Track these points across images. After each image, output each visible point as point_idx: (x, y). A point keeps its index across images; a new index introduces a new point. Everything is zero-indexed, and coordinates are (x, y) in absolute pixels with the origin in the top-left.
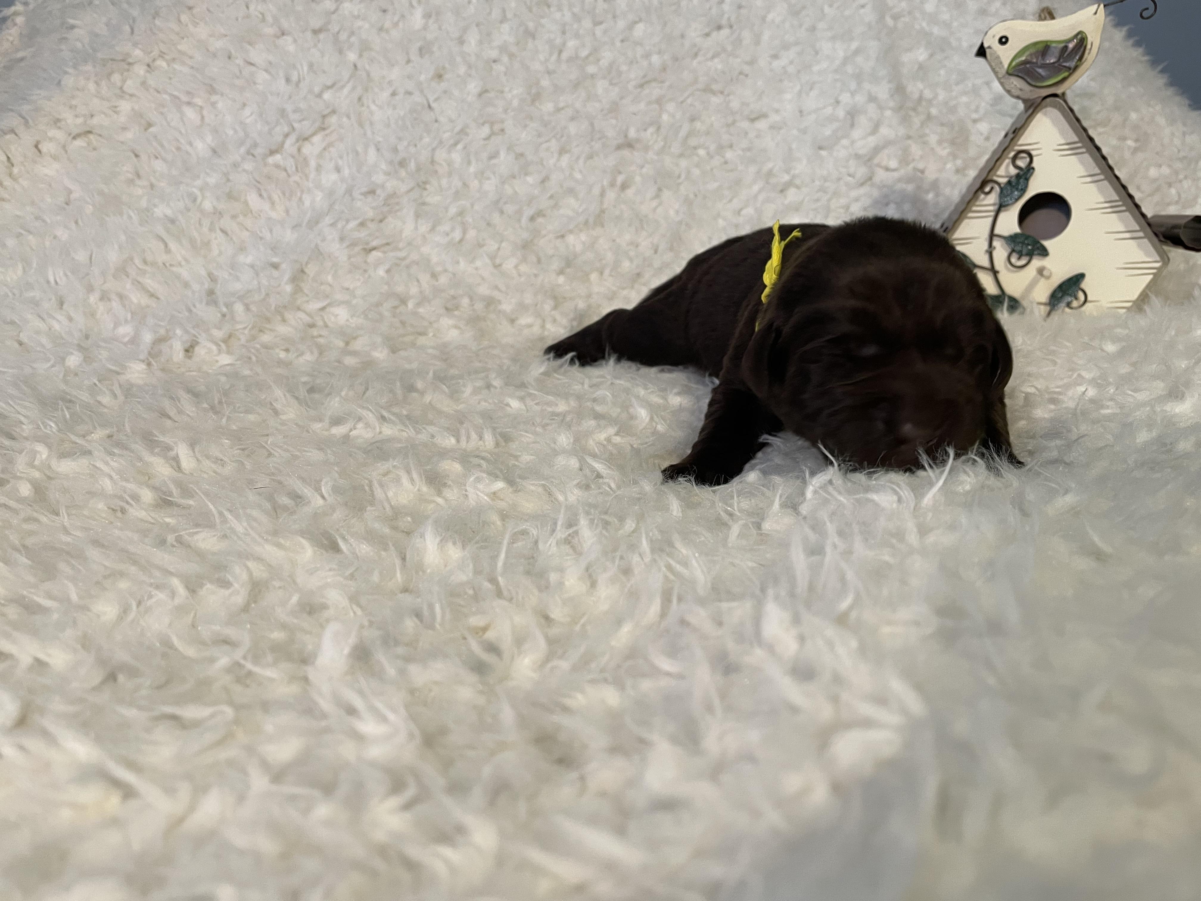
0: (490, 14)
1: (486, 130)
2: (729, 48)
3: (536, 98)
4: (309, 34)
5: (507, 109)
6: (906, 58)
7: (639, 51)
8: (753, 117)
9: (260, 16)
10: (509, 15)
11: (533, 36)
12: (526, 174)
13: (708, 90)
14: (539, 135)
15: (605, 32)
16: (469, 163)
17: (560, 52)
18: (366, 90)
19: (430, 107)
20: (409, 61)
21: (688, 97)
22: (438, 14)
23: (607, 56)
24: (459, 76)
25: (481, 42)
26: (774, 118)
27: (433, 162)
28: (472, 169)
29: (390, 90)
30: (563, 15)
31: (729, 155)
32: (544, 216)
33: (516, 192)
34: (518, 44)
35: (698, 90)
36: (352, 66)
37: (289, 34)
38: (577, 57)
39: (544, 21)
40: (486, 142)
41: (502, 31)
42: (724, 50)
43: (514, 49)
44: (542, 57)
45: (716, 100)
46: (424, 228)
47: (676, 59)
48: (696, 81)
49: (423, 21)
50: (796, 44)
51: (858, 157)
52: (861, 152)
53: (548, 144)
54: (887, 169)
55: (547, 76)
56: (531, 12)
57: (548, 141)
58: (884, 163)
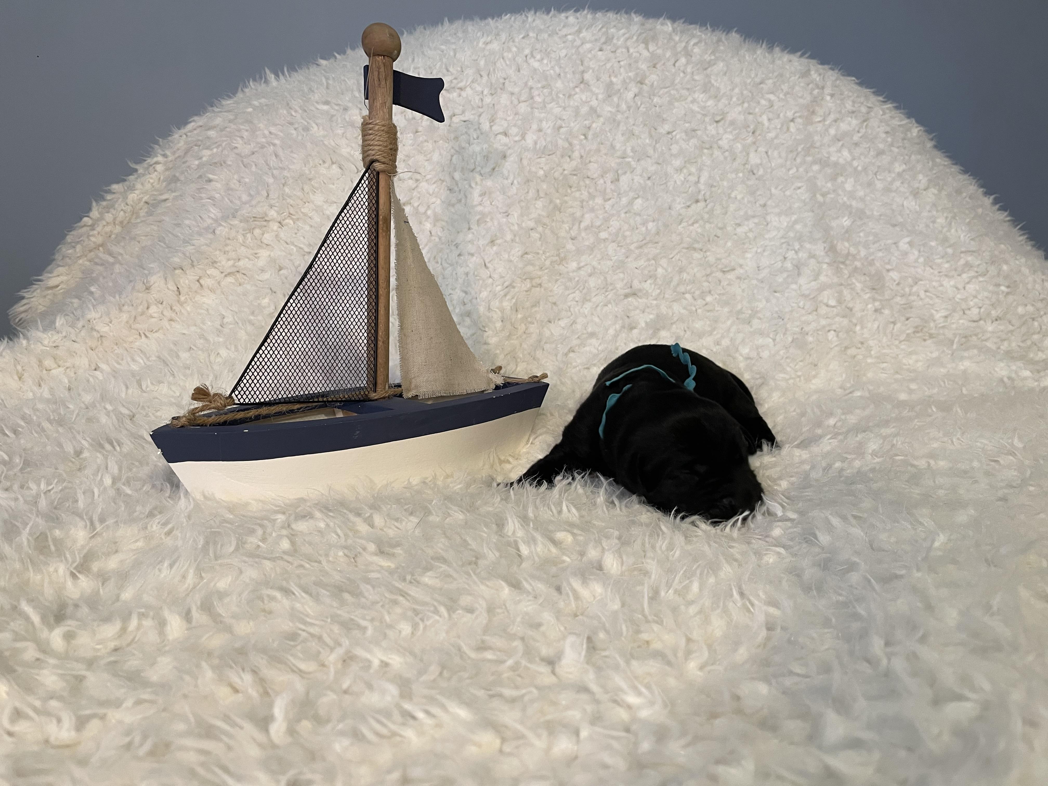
2: (706, 217)
8: (724, 269)
13: (691, 248)
21: (677, 254)
24: (506, 242)
26: (740, 271)
28: (519, 316)
30: (581, 194)
33: (552, 334)
34: (548, 217)
35: (683, 248)
38: (592, 226)
39: (567, 199)
40: (528, 293)
41: (536, 206)
42: (702, 218)
43: (546, 220)
45: (697, 256)
47: (666, 226)
50: (754, 217)
51: (804, 296)
52: (807, 292)
53: (575, 294)
54: (827, 306)
55: (570, 241)
56: (557, 192)
57: (574, 292)
58: (825, 301)
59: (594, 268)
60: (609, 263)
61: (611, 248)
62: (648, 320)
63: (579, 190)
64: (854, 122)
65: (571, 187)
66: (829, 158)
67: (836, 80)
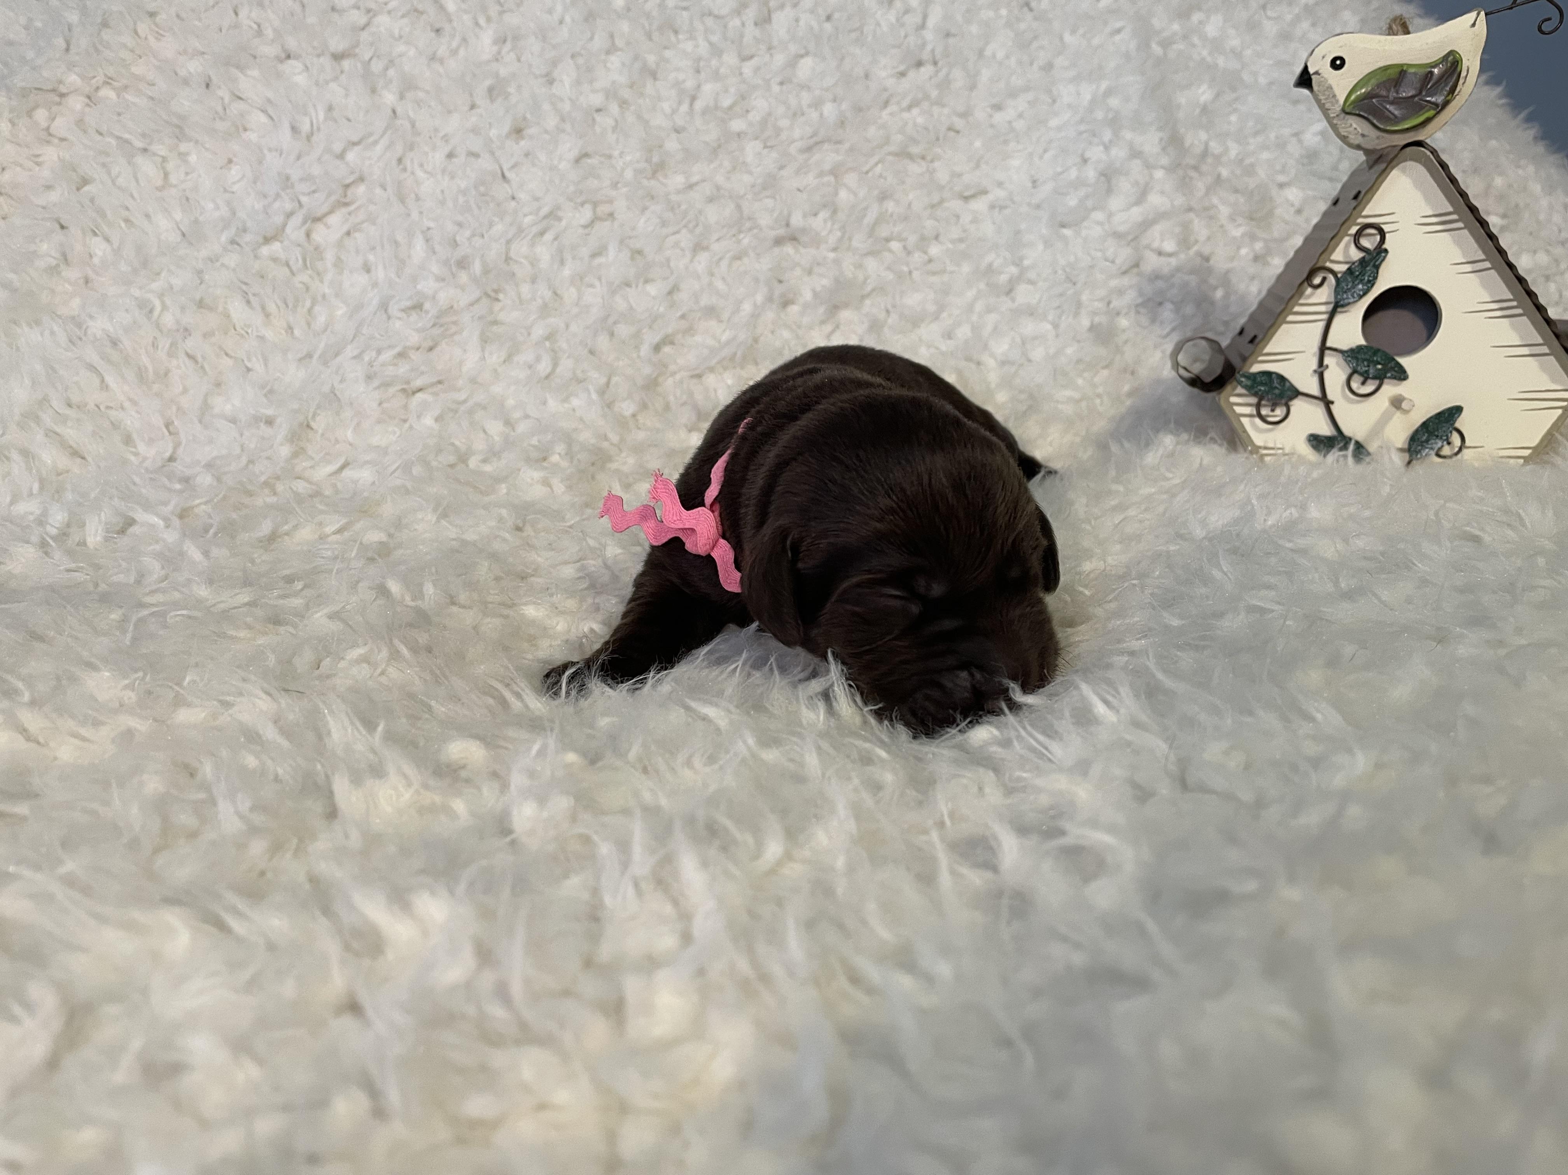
0: (592, 39)
1: (586, 214)
2: (934, 93)
3: (658, 169)
4: (326, 61)
5: (618, 183)
6: (1182, 99)
7: (806, 98)
8: (966, 194)
9: (255, 26)
10: (619, 43)
11: (654, 75)
12: (646, 281)
13: (904, 154)
14: (664, 224)
15: (757, 69)
16: (562, 262)
17: (693, 99)
18: (411, 147)
19: (503, 176)
20: (473, 107)
21: (876, 164)
22: (516, 38)
23: (760, 104)
24: (546, 132)
25: (578, 82)
26: (1000, 194)
27: (508, 259)
28: (567, 272)
29: (447, 150)
30: (697, 46)
31: (934, 250)
32: (672, 343)
33: (631, 308)
34: (631, 86)
35: (890, 154)
36: (390, 112)
37: (297, 57)
38: (716, 107)
39: (668, 54)
40: (586, 231)
41: (609, 65)
42: (927, 97)
43: (626, 94)
44: (666, 106)
45: (915, 168)
46: (495, 357)
47: (858, 109)
48: (887, 141)
49: (495, 49)
50: (1027, 89)
51: (1117, 236)
52: (1122, 229)
53: (677, 236)
54: (1160, 253)
55: (674, 135)
56: (650, 39)
57: (677, 232)
58: (1156, 245)
59: (718, 188)
60: (747, 179)
61: (751, 149)
62: (818, 289)
63: (692, 38)
65: (676, 32)
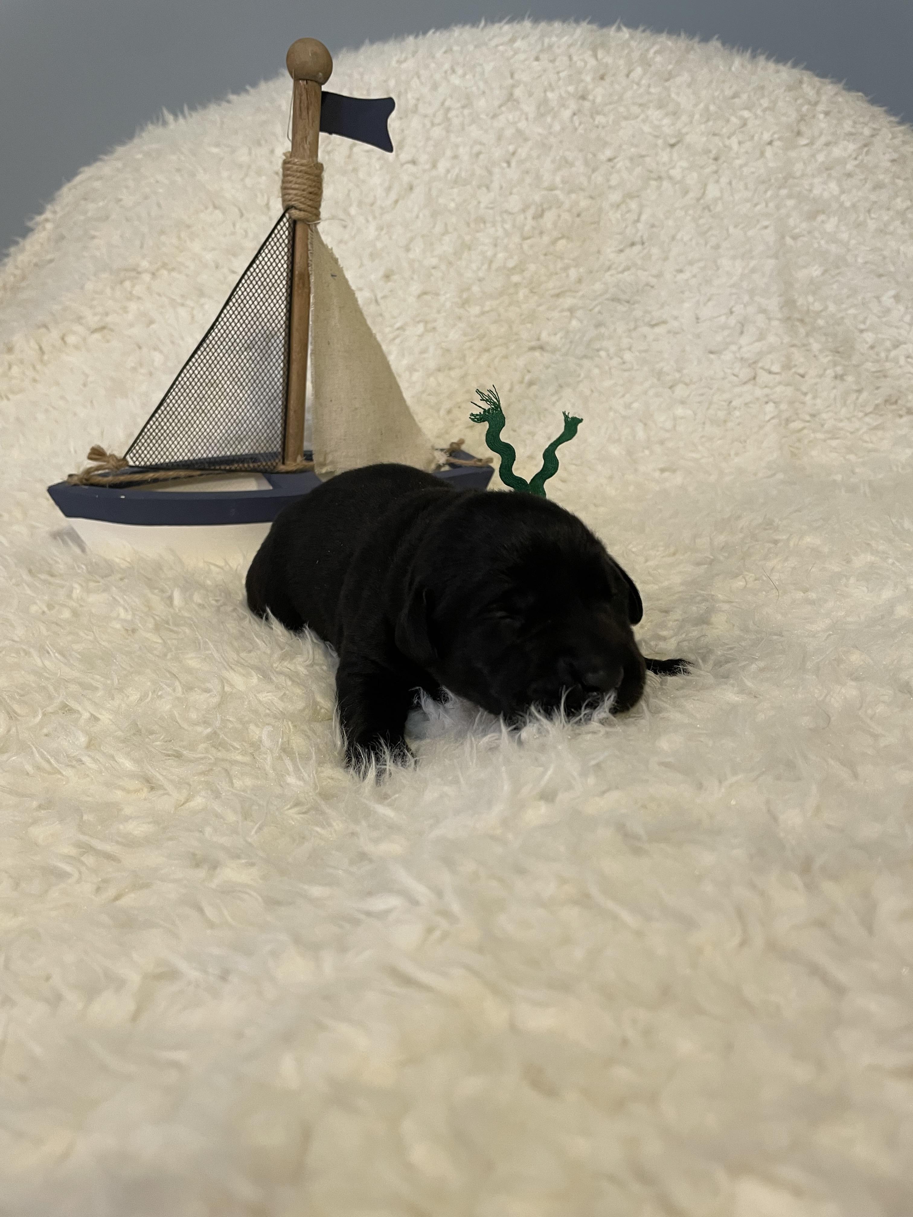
64: (852, 147)
66: (810, 191)
67: (836, 94)
